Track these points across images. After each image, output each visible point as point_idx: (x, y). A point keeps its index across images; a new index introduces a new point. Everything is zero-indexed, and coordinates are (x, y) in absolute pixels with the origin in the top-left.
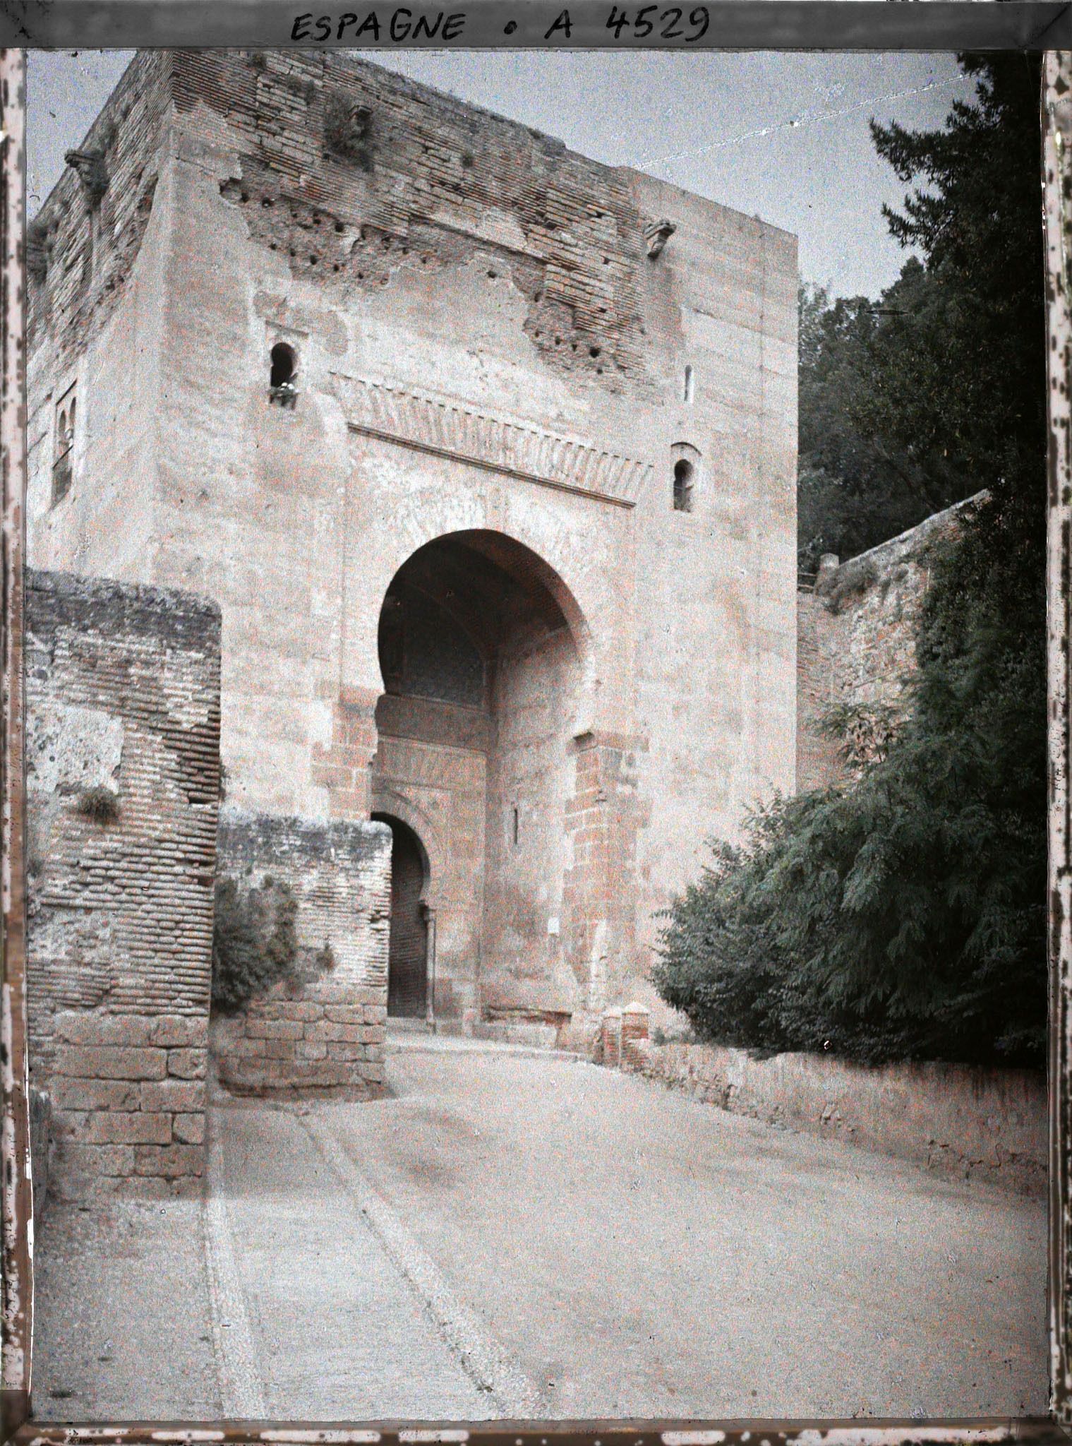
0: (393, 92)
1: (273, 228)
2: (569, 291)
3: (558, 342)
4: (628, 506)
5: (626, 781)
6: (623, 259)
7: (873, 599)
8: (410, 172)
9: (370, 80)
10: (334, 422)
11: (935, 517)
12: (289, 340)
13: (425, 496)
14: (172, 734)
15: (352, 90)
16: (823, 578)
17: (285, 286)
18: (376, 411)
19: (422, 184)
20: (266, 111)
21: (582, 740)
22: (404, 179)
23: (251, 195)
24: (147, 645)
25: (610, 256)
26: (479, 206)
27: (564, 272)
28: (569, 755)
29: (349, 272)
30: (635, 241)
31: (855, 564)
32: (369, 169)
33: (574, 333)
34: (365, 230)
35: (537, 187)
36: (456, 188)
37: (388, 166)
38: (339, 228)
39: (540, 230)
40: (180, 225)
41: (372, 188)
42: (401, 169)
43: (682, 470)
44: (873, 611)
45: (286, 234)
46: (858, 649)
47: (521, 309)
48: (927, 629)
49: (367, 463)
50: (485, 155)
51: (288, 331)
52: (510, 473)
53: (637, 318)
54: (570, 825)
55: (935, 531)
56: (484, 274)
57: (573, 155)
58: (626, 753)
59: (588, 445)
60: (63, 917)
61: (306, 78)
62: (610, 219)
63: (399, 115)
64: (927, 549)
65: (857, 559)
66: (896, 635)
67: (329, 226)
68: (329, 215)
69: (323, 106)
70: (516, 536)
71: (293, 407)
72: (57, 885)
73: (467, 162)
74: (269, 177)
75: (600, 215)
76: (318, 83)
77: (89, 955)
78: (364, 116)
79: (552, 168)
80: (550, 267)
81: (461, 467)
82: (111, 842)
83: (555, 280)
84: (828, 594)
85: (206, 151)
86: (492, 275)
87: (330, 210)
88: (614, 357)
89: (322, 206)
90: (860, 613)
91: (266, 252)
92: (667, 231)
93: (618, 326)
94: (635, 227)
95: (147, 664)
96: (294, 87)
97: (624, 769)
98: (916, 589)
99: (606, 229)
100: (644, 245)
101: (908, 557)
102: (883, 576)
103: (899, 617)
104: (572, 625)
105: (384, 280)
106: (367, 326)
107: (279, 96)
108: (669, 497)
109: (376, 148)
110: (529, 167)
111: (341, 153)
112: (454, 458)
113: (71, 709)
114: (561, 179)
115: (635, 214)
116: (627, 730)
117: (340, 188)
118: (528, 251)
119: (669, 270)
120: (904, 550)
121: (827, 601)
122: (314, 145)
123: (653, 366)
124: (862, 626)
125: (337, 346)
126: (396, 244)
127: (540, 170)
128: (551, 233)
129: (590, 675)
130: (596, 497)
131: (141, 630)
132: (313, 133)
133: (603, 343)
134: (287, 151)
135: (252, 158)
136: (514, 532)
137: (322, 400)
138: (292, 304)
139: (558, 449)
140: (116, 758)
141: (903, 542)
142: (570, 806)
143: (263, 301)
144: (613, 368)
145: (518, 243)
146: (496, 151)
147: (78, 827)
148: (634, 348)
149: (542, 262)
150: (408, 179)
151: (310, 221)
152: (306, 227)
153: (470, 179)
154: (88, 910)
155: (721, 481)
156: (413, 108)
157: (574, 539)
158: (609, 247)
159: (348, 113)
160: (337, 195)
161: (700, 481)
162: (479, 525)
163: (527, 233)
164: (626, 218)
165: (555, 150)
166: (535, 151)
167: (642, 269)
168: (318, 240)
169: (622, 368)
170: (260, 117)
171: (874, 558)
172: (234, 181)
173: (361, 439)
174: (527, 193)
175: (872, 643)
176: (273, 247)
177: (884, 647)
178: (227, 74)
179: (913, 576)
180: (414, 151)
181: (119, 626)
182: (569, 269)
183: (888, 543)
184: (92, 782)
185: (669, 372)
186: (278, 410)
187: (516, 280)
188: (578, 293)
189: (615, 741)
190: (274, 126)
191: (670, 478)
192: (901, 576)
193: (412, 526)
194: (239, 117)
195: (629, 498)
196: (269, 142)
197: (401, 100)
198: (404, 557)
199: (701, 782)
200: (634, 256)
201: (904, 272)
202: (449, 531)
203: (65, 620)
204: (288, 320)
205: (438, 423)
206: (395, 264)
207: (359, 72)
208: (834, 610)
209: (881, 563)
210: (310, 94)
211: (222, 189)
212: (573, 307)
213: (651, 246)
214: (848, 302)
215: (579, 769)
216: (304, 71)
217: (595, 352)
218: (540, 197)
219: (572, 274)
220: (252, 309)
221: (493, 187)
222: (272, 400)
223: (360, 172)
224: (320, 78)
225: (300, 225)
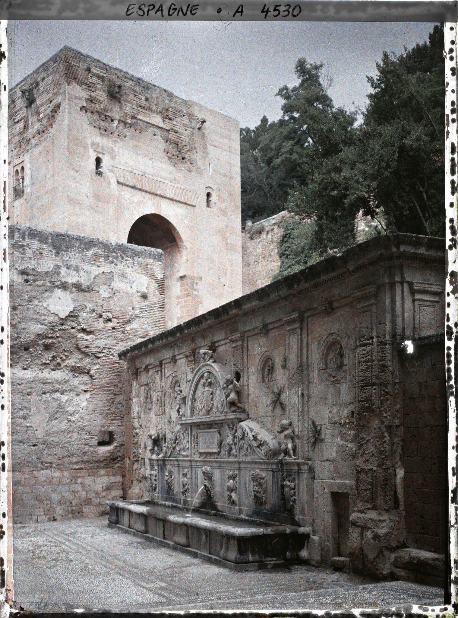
0: (126, 78)
1: (94, 121)
2: (176, 140)
3: (173, 155)
4: (194, 206)
5: (196, 290)
6: (191, 130)
7: (264, 235)
8: (131, 103)
9: (119, 74)
10: (113, 181)
11: (282, 212)
12: (100, 156)
13: (139, 203)
14: (156, 279)
15: (114, 77)
16: (247, 228)
17: (98, 139)
18: (124, 177)
19: (134, 107)
20: (91, 85)
21: (182, 278)
22: (130, 105)
23: (88, 111)
24: (151, 261)
25: (187, 129)
26: (151, 113)
27: (174, 133)
28: (177, 281)
29: (116, 134)
30: (194, 124)
31: (257, 225)
32: (120, 102)
33: (177, 153)
34: (119, 122)
35: (166, 107)
36: (144, 108)
37: (125, 101)
38: (112, 120)
39: (167, 120)
40: (70, 120)
41: (121, 108)
42: (129, 102)
43: (209, 195)
44: (264, 239)
45: (98, 123)
46: (259, 251)
47: (162, 145)
48: (281, 246)
49: (122, 193)
50: (152, 97)
51: (99, 153)
52: (161, 196)
53: (195, 148)
54: (179, 303)
55: (283, 217)
56: (152, 135)
57: (176, 97)
58: (196, 281)
59: (182, 188)
60: (138, 319)
61: (102, 74)
62: (186, 117)
63: (127, 85)
64: (281, 222)
65: (258, 223)
66: (272, 247)
67: (109, 120)
68: (109, 117)
69: (106, 83)
70: (163, 215)
71: (101, 176)
72: (137, 312)
73: (147, 100)
74: (93, 105)
75: (184, 116)
76: (105, 75)
77: (143, 327)
78: (120, 87)
79: (170, 101)
80: (170, 132)
81: (148, 194)
82: (146, 303)
83: (172, 136)
84: (249, 233)
85: (76, 98)
86: (155, 135)
87: (109, 115)
88: (189, 160)
89: (107, 114)
90: (260, 240)
91: (93, 128)
92: (204, 122)
93: (190, 150)
94: (193, 119)
95: (151, 265)
96: (99, 77)
97: (195, 287)
98: (277, 234)
99: (186, 121)
100: (196, 125)
101: (275, 224)
102: (267, 229)
103: (272, 242)
104: (178, 242)
105: (125, 137)
106: (121, 151)
107: (94, 80)
108: (205, 203)
109: (122, 96)
110: (164, 101)
111: (112, 97)
112: (146, 192)
113: (138, 275)
114: (173, 105)
115: (193, 115)
116: (196, 275)
117: (112, 108)
118: (164, 127)
119: (203, 133)
120: (273, 222)
121: (249, 235)
122: (104, 95)
123: (200, 163)
124: (261, 244)
125: (113, 158)
126: (128, 125)
127: (167, 101)
128: (170, 121)
129: (184, 258)
130: (185, 203)
131: (150, 258)
132: (104, 91)
133: (186, 156)
134: (97, 97)
135: (88, 99)
136: (163, 214)
137: (110, 174)
138: (100, 144)
139: (175, 189)
140: (146, 285)
141: (273, 219)
142: (178, 298)
143: (93, 144)
144: (189, 163)
145: (161, 125)
146: (154, 96)
147: (140, 299)
148: (194, 157)
149: (168, 131)
150: (131, 105)
151: (104, 119)
152: (103, 121)
153: (148, 105)
154: (143, 317)
155: (220, 198)
156: (131, 83)
157: (179, 217)
158: (186, 126)
159: (115, 86)
160: (111, 111)
161: (213, 198)
162: (153, 212)
163: (164, 121)
164: (191, 117)
165: (171, 95)
166: (165, 95)
167: (196, 132)
168: (107, 124)
169: (191, 163)
170: (90, 87)
171: (264, 223)
172: (83, 107)
173: (120, 186)
174: (163, 109)
175: (264, 249)
176: (95, 127)
177: (267, 251)
178: (80, 73)
179: (276, 230)
180: (132, 96)
181: (145, 257)
182: (176, 133)
183: (268, 218)
184: (142, 290)
185: (204, 165)
186: (98, 177)
187: (161, 136)
188: (179, 140)
189: (193, 278)
190: (93, 89)
191: (205, 198)
192: (273, 230)
193: (135, 213)
194: (84, 86)
195: (194, 204)
196: (92, 94)
197: (128, 80)
198: (133, 222)
199: (217, 291)
200: (194, 129)
201: (262, 121)
202: (145, 214)
203: (136, 255)
204: (99, 150)
205: (141, 181)
206: (128, 132)
207: (116, 72)
208: (251, 238)
209: (266, 225)
210: (102, 79)
211: (81, 109)
212: (177, 145)
213: (198, 126)
214: (244, 130)
215: (181, 286)
216: (101, 72)
217: (183, 159)
218: (167, 110)
219: (177, 134)
220: (90, 146)
221: (154, 108)
222: (96, 173)
223: (117, 103)
224: (105, 74)
225: (101, 120)
